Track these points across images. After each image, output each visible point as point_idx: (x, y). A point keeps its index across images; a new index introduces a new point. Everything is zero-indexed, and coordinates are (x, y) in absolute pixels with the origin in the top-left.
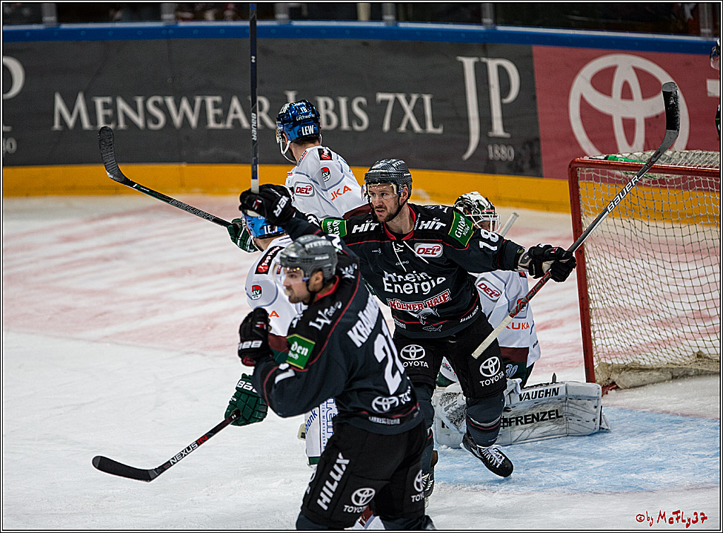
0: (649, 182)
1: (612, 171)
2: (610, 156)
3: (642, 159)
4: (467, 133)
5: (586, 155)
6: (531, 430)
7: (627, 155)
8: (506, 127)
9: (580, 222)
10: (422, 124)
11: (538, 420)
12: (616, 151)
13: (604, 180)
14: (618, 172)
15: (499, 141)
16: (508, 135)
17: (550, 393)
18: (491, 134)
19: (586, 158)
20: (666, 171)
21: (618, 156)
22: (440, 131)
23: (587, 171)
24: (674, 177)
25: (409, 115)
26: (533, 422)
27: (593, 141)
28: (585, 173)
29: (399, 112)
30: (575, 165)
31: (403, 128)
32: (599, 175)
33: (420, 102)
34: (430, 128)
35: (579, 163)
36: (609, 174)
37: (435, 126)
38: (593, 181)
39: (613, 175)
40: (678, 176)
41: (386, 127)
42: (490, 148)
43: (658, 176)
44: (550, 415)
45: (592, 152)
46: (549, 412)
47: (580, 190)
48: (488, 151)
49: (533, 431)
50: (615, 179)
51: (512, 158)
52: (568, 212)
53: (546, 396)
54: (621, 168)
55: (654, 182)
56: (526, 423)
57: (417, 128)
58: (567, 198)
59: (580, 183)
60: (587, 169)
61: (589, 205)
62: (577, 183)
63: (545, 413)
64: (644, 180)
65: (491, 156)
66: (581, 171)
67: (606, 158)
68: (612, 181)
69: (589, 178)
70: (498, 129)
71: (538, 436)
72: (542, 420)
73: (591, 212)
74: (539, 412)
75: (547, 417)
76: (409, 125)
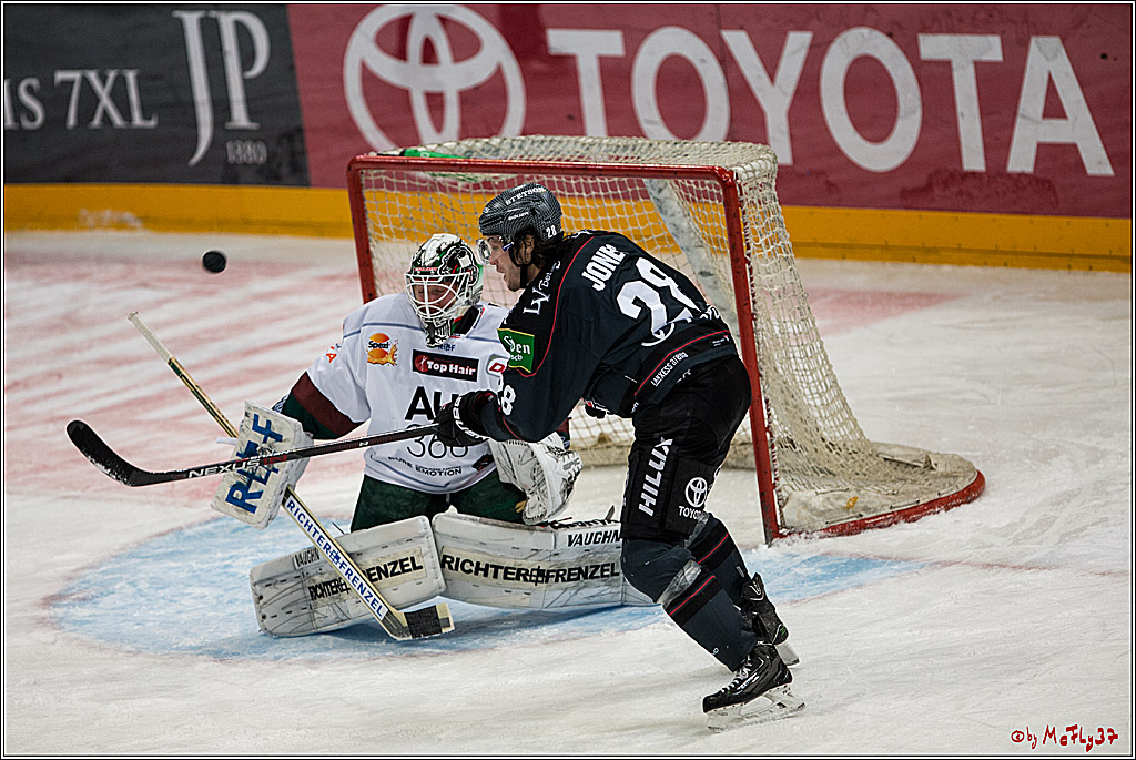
0: (468, 187)
1: (412, 173)
2: (409, 150)
3: (456, 152)
4: (194, 125)
5: (372, 150)
6: (573, 592)
7: (433, 147)
8: (252, 114)
9: (368, 251)
10: (126, 114)
11: (585, 578)
12: (418, 142)
13: (401, 187)
14: (421, 174)
15: (241, 134)
16: (254, 126)
17: (609, 537)
18: (230, 125)
19: (373, 154)
20: (493, 169)
21: (420, 149)
22: (152, 123)
23: (376, 175)
24: (504, 177)
25: (106, 101)
26: (578, 579)
27: (384, 127)
28: (372, 178)
29: (89, 98)
30: (357, 166)
31: (96, 122)
32: (394, 180)
33: (121, 82)
34: (138, 120)
35: (362, 162)
36: (409, 177)
37: (146, 116)
38: (385, 189)
39: (413, 179)
40: (510, 176)
41: (72, 121)
42: (229, 146)
43: (480, 177)
44: (603, 571)
45: (381, 145)
46: (603, 566)
47: (366, 203)
48: (226, 150)
49: (576, 593)
50: (417, 184)
51: (262, 159)
52: (350, 236)
53: (603, 541)
54: (425, 168)
55: (477, 186)
56: (569, 580)
57: (118, 121)
58: (347, 215)
59: (366, 192)
60: (375, 171)
61: (381, 226)
62: (361, 193)
63: (597, 567)
64: (460, 184)
65: (231, 158)
66: (367, 174)
67: (402, 154)
68: (412, 188)
69: (379, 184)
70: (240, 117)
71: (581, 602)
72: (592, 577)
73: (384, 236)
74: (589, 565)
75: (598, 573)
76: (106, 117)
